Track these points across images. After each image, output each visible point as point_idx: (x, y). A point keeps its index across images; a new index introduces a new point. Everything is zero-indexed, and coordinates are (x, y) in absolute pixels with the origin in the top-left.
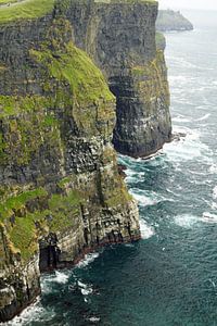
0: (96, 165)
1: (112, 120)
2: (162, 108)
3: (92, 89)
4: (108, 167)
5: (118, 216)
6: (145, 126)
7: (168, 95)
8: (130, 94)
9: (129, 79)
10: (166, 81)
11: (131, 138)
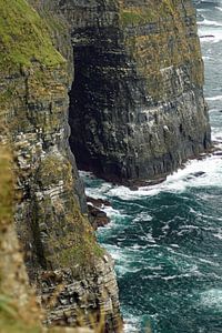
0: (28, 188)
1: (59, 102)
2: (188, 88)
3: (16, 44)
4: (53, 192)
5: (76, 287)
6: (151, 123)
7: (199, 63)
8: (118, 60)
9: (114, 31)
10: (194, 35)
11: (123, 147)
